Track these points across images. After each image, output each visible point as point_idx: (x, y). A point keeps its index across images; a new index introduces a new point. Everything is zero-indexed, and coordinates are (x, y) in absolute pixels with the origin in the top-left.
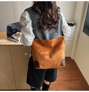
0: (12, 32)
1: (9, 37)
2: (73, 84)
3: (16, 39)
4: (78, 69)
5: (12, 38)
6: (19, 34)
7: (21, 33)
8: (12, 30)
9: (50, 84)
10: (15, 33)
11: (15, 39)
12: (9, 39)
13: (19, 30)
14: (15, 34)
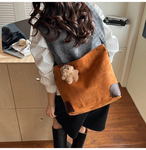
0: (11, 39)
1: (5, 48)
2: (122, 130)
3: (20, 53)
4: (133, 104)
5: (12, 49)
6: (25, 43)
7: (28, 41)
8: (11, 35)
9: (86, 132)
10: (17, 40)
11: (17, 51)
12: (6, 53)
13: (23, 34)
14: (18, 42)
